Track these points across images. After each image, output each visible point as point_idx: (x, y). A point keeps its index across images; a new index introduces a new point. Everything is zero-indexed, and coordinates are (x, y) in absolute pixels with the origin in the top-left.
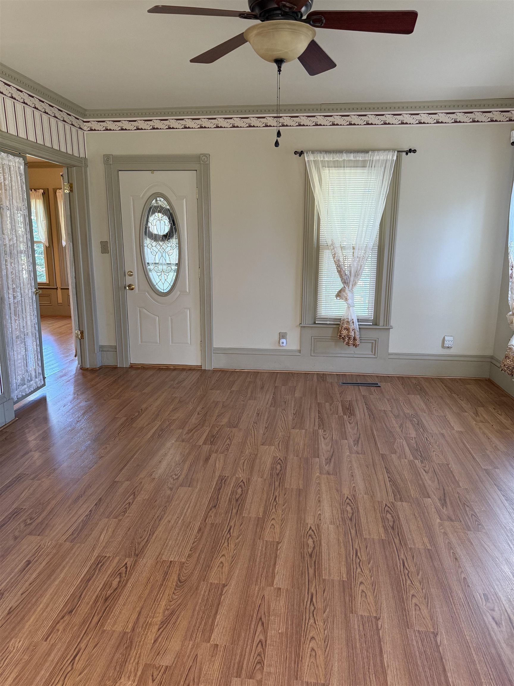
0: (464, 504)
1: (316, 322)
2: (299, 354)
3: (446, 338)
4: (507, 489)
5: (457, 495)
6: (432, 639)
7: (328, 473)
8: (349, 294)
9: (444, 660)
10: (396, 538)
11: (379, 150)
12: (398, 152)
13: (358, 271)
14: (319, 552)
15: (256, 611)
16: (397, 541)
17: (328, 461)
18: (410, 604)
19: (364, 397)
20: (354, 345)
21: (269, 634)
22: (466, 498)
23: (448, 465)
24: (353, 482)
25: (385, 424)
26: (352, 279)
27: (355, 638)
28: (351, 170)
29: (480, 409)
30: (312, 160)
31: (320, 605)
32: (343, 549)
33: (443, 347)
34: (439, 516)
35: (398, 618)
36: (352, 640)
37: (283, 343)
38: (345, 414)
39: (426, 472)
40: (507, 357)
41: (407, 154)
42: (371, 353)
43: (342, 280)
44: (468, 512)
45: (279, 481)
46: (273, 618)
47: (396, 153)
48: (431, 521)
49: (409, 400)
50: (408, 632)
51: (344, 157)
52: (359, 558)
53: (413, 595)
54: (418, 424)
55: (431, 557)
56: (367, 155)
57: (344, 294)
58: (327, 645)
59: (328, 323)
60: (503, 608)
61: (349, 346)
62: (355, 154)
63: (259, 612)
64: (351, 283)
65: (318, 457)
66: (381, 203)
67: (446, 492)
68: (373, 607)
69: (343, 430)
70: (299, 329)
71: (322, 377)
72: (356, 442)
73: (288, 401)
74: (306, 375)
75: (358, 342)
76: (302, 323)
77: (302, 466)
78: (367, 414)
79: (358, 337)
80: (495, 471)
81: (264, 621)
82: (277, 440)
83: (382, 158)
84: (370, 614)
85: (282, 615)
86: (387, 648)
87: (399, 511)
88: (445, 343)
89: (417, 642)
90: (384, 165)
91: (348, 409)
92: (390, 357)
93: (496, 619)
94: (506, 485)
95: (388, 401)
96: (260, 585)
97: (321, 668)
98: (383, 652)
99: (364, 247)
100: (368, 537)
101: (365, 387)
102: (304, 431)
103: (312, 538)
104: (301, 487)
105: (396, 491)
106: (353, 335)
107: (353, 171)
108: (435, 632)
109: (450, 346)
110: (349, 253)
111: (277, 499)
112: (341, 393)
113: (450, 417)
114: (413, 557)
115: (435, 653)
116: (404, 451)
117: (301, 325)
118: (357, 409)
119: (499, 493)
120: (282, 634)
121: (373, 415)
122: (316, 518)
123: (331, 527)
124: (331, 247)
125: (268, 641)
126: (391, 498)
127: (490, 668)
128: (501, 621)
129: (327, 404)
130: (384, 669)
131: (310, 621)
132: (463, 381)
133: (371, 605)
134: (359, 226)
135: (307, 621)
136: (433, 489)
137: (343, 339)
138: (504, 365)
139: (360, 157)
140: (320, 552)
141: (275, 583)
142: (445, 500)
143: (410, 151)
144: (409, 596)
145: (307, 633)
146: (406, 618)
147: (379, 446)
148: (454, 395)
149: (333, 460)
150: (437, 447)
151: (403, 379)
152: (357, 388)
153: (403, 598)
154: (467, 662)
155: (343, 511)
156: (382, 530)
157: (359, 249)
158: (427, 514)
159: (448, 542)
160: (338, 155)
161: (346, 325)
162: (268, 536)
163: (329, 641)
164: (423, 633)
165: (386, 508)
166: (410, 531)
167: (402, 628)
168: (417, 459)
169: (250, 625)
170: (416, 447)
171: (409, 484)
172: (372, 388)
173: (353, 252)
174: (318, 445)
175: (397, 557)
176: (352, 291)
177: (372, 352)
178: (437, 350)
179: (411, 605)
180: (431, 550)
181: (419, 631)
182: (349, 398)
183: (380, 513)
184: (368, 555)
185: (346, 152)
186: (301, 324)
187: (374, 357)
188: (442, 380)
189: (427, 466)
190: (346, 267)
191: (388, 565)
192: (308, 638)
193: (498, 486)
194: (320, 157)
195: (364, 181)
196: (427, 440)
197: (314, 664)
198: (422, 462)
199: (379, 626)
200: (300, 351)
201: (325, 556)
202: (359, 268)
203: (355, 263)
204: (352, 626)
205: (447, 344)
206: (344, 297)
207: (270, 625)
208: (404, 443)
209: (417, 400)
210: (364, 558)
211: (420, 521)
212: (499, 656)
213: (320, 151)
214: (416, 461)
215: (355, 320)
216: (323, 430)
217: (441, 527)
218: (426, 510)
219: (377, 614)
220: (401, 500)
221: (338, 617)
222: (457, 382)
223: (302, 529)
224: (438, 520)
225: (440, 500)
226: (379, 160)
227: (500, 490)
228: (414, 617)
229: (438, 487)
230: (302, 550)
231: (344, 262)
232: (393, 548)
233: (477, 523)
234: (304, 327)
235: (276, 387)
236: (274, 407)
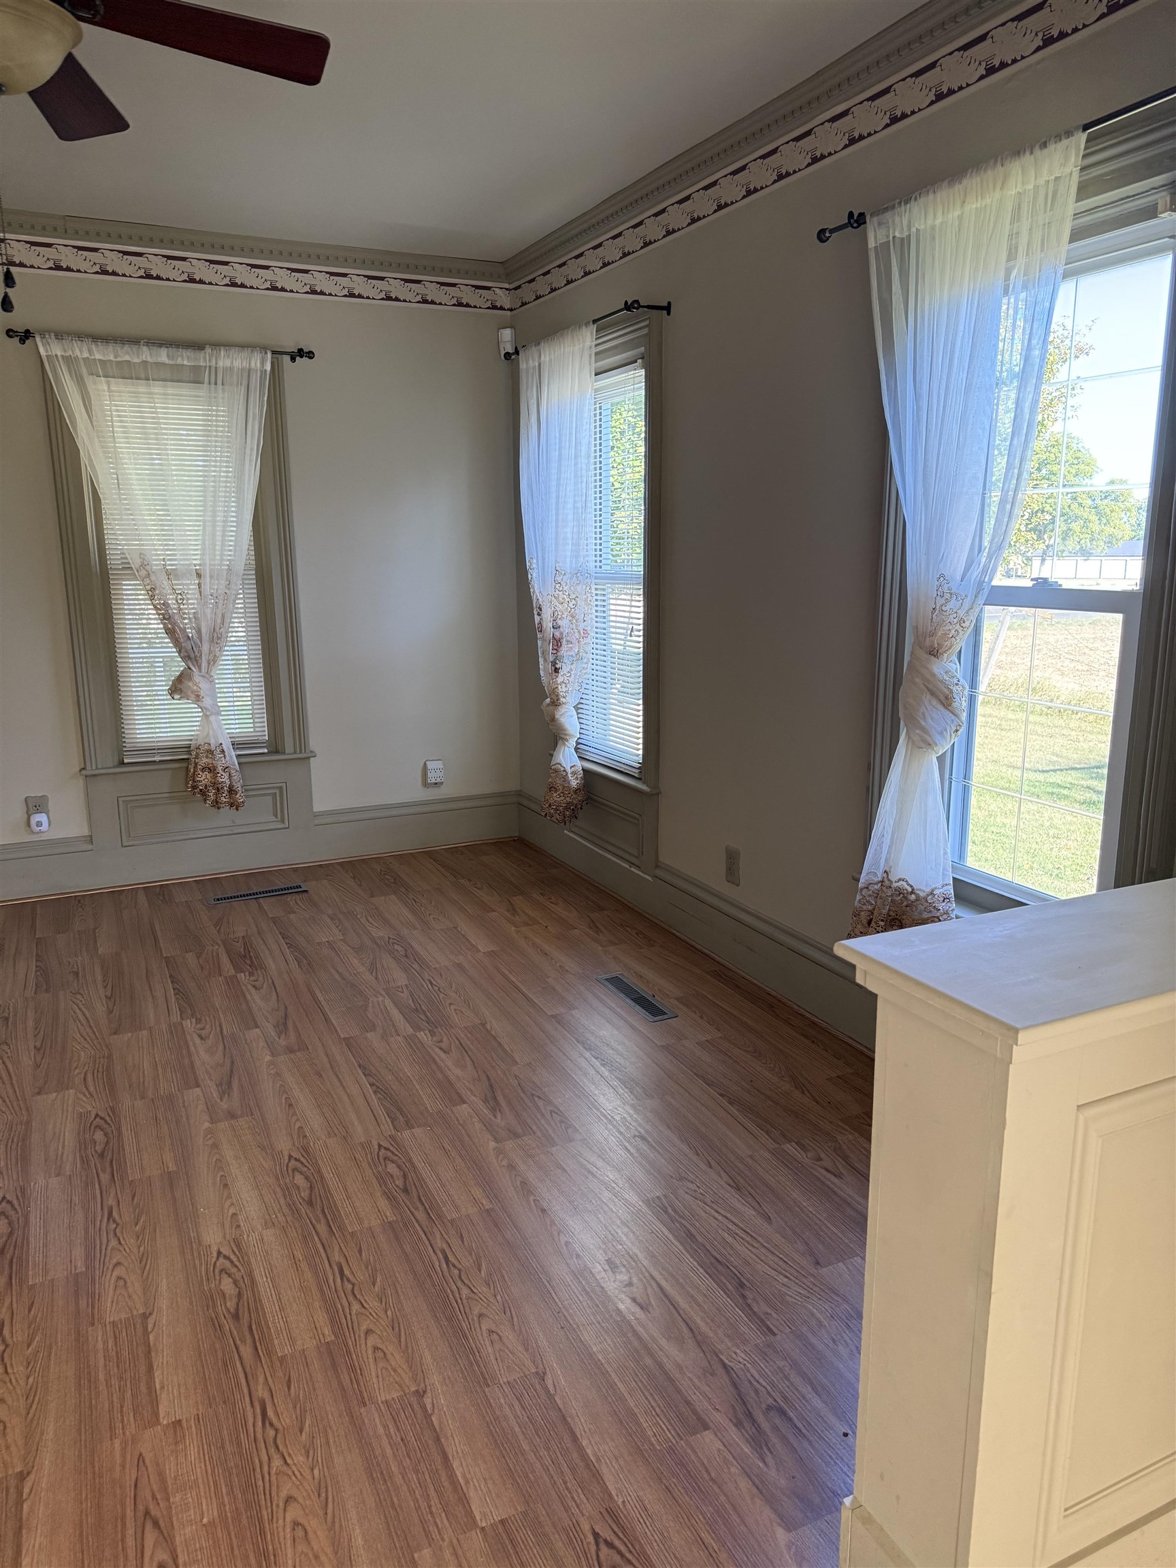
0: (533, 1095)
1: (126, 761)
2: (90, 847)
3: (430, 765)
4: (599, 1044)
5: (514, 1082)
6: (538, 1387)
7: (232, 1115)
8: (204, 686)
9: (569, 1419)
10: (417, 1209)
11: (229, 345)
12: (274, 352)
13: (217, 629)
14: (255, 1301)
15: (129, 1502)
16: (420, 1215)
17: (225, 1087)
18: (479, 1335)
19: (275, 921)
20: (231, 805)
21: (177, 1539)
22: (534, 1083)
23: (483, 1025)
24: (295, 1118)
25: (338, 972)
26: (205, 647)
27: (384, 1456)
28: (165, 386)
29: (518, 900)
30: (59, 354)
31: (286, 1419)
32: (308, 1275)
33: (425, 784)
34: (493, 1136)
35: (463, 1374)
36: (378, 1463)
37: (39, 824)
38: (239, 969)
39: (445, 1052)
40: (552, 788)
41: (293, 359)
42: (274, 819)
43: (179, 652)
44: (542, 1109)
45: (108, 1170)
46: (177, 1499)
47: (269, 355)
48: (479, 1152)
49: (377, 908)
50: (488, 1394)
51: (146, 354)
52: (348, 1280)
53: (480, 1316)
54: (406, 956)
55: (496, 1225)
56: (202, 354)
57: (191, 684)
58: (327, 1498)
59: (157, 758)
60: (647, 1274)
61: (219, 808)
62: (172, 351)
63: (139, 1501)
64: (204, 658)
65: (198, 1086)
66: (250, 470)
67: (493, 1081)
68: (406, 1373)
69: (244, 1006)
70: (81, 782)
71: (160, 893)
72: (282, 1026)
73: (84, 970)
74: (116, 896)
75: (240, 797)
76: (88, 767)
77: (160, 1117)
78: (290, 958)
79: (238, 786)
80: (572, 1015)
81: (159, 1515)
82: (77, 1071)
83: (237, 363)
84: (403, 1391)
85: (200, 1481)
86: (456, 1445)
87: (410, 1151)
88: (429, 775)
89: (511, 1406)
90: (245, 382)
91: (245, 956)
92: (317, 822)
93: (639, 1300)
94: (597, 1037)
95: (332, 919)
96: (124, 1433)
97: (326, 1555)
98: (451, 1458)
99: (225, 573)
100: (357, 1227)
101: (273, 899)
102: (145, 1032)
103: (230, 1275)
104: (172, 1167)
105: (393, 1109)
106: (228, 782)
107: (172, 389)
108: (540, 1372)
109: (439, 780)
110: (191, 585)
111: (115, 1214)
112: (218, 923)
113: (465, 927)
114: (462, 1237)
115: (551, 1413)
116: (391, 1020)
117: (84, 772)
118: (267, 952)
119: (587, 1054)
120: (212, 1523)
121: (305, 957)
122: (227, 1225)
123: (269, 1234)
124: (141, 570)
125: (180, 1556)
126: (388, 1128)
127: (652, 1395)
128: (649, 1299)
129: (191, 957)
130: (460, 1491)
131: (272, 1464)
132: (473, 850)
133: (399, 1370)
134: (204, 521)
135: (266, 1468)
136: (466, 1083)
137: (203, 793)
138: (550, 805)
139: (185, 359)
140: (257, 1300)
141: (162, 1415)
142: (495, 1098)
143: (301, 353)
144: (473, 1320)
145: (274, 1493)
146: (479, 1366)
147: (334, 1022)
148: (462, 881)
149: (235, 1084)
150: (454, 994)
151: (353, 867)
152: (253, 904)
153: (462, 1329)
154: (610, 1403)
155: (288, 1188)
156: (383, 1203)
157: (211, 577)
158: (466, 1138)
159: (521, 1182)
160: (126, 347)
161: (205, 760)
162: (112, 1311)
163: (330, 1489)
164: (517, 1383)
165: (381, 1154)
166: (443, 1186)
167: (476, 1391)
168: (420, 1029)
169: (123, 1540)
170: (413, 1005)
171: (417, 1087)
172: (289, 898)
173: (199, 584)
174: (190, 1055)
175: (430, 1248)
176: (208, 677)
177: (276, 816)
178: (414, 793)
179: (480, 1338)
180: (492, 1209)
181: (508, 1383)
182: (240, 932)
183: (371, 1167)
184: (367, 1268)
185: (147, 344)
186: (84, 769)
187: (282, 826)
188: (430, 855)
189: (445, 1039)
190: (186, 621)
191: (414, 1273)
192: (278, 1506)
193: (583, 1043)
194: (80, 351)
195: (203, 415)
196: (431, 983)
197: (306, 1555)
198: (432, 1033)
199: (429, 1407)
200: (90, 839)
201: (270, 1306)
202: (219, 621)
203: (208, 611)
204: (371, 1433)
205: (432, 778)
206: (192, 692)
207: (174, 1518)
208: (388, 1002)
209: (392, 905)
210: (361, 1276)
211: (457, 1157)
212: (660, 1365)
213: (80, 336)
214: (421, 1035)
215: (227, 746)
216: (194, 1020)
217: (501, 1156)
218: (463, 1131)
219: (418, 1385)
220: (409, 1126)
221: (335, 1428)
222: (462, 853)
223: (197, 1262)
224: (492, 1144)
225: (485, 1101)
226: (231, 369)
227: (589, 1049)
228: (492, 1358)
229: (476, 1075)
230: (211, 1311)
231: (180, 609)
232: (416, 1232)
233: (563, 1125)
234: (95, 775)
235: (39, 942)
236: (47, 991)
